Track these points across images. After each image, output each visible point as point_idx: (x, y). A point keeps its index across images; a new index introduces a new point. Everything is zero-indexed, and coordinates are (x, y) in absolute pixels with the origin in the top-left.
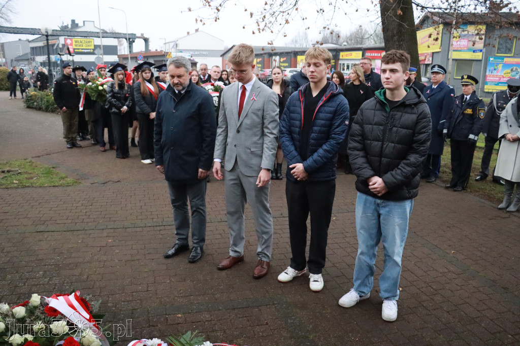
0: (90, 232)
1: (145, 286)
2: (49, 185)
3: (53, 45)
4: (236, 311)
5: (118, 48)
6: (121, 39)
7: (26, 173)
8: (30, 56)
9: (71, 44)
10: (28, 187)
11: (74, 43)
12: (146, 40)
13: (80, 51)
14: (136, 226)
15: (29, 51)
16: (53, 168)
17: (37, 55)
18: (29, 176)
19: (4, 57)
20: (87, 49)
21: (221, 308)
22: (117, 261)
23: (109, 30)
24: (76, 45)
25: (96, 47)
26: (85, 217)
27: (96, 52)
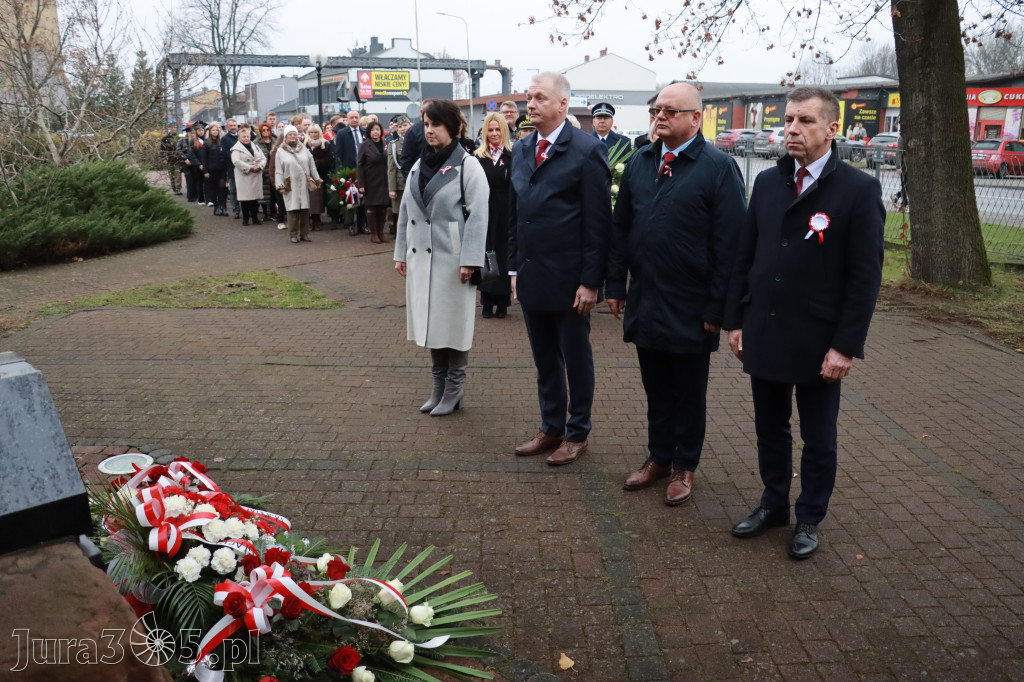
0: (342, 368)
1: (400, 436)
2: (295, 306)
3: (337, 85)
4: (520, 475)
5: (454, 88)
6: (460, 71)
7: (264, 288)
8: (297, 106)
9: (369, 82)
10: (264, 307)
11: (374, 80)
12: (505, 73)
13: (385, 93)
14: (412, 364)
15: (296, 96)
16: (306, 283)
17: (309, 103)
18: (268, 293)
19: (256, 108)
20: (396, 91)
21: (498, 470)
22: (369, 405)
23: (439, 54)
24: (377, 84)
25: (412, 85)
26: (338, 350)
27: (409, 96)
